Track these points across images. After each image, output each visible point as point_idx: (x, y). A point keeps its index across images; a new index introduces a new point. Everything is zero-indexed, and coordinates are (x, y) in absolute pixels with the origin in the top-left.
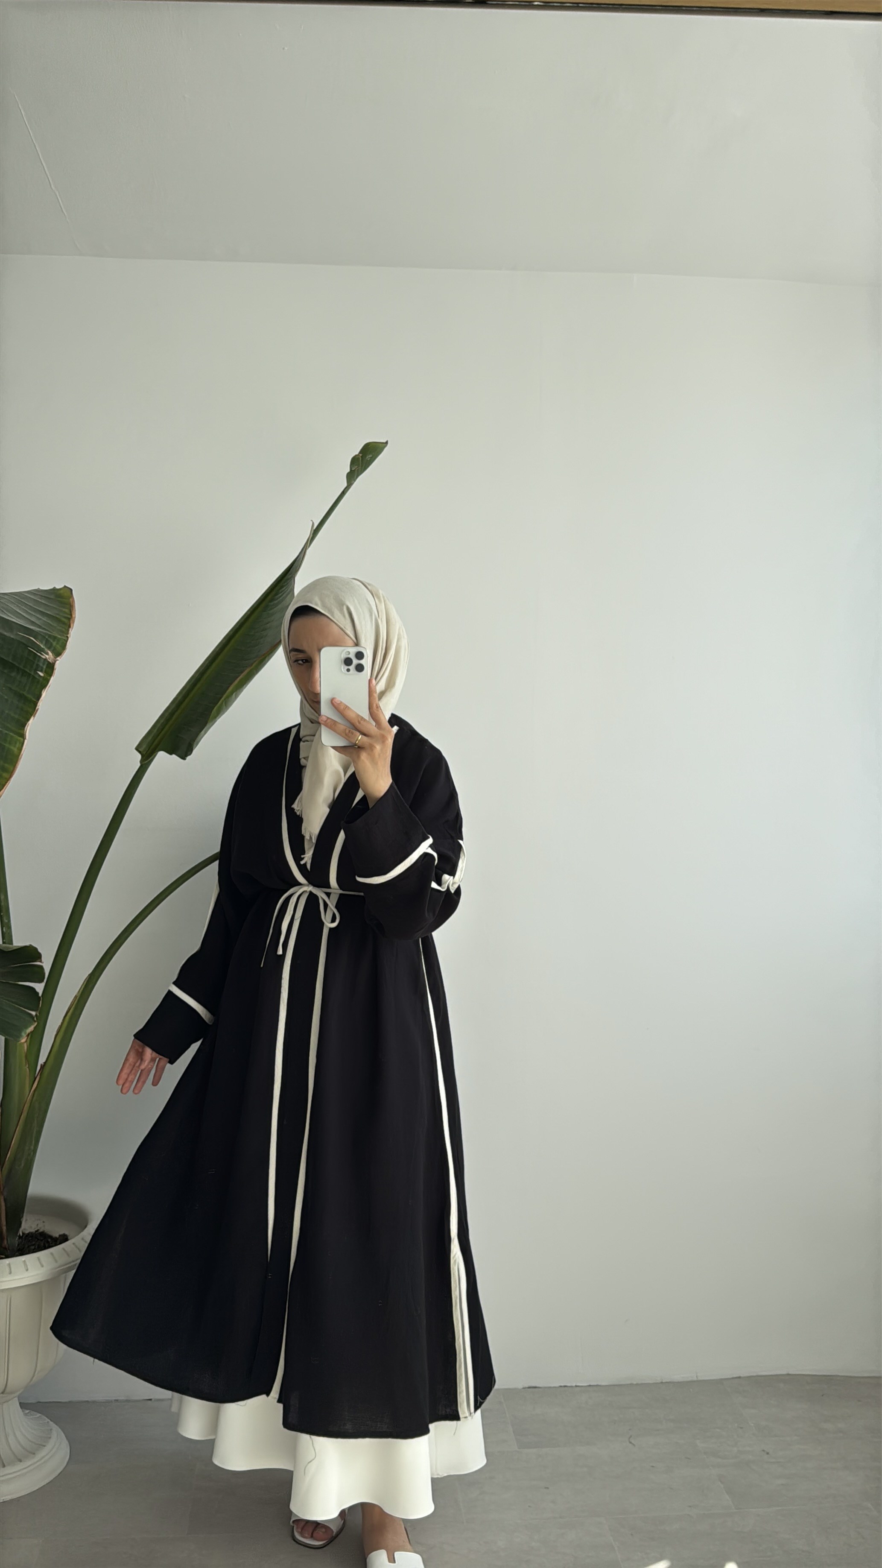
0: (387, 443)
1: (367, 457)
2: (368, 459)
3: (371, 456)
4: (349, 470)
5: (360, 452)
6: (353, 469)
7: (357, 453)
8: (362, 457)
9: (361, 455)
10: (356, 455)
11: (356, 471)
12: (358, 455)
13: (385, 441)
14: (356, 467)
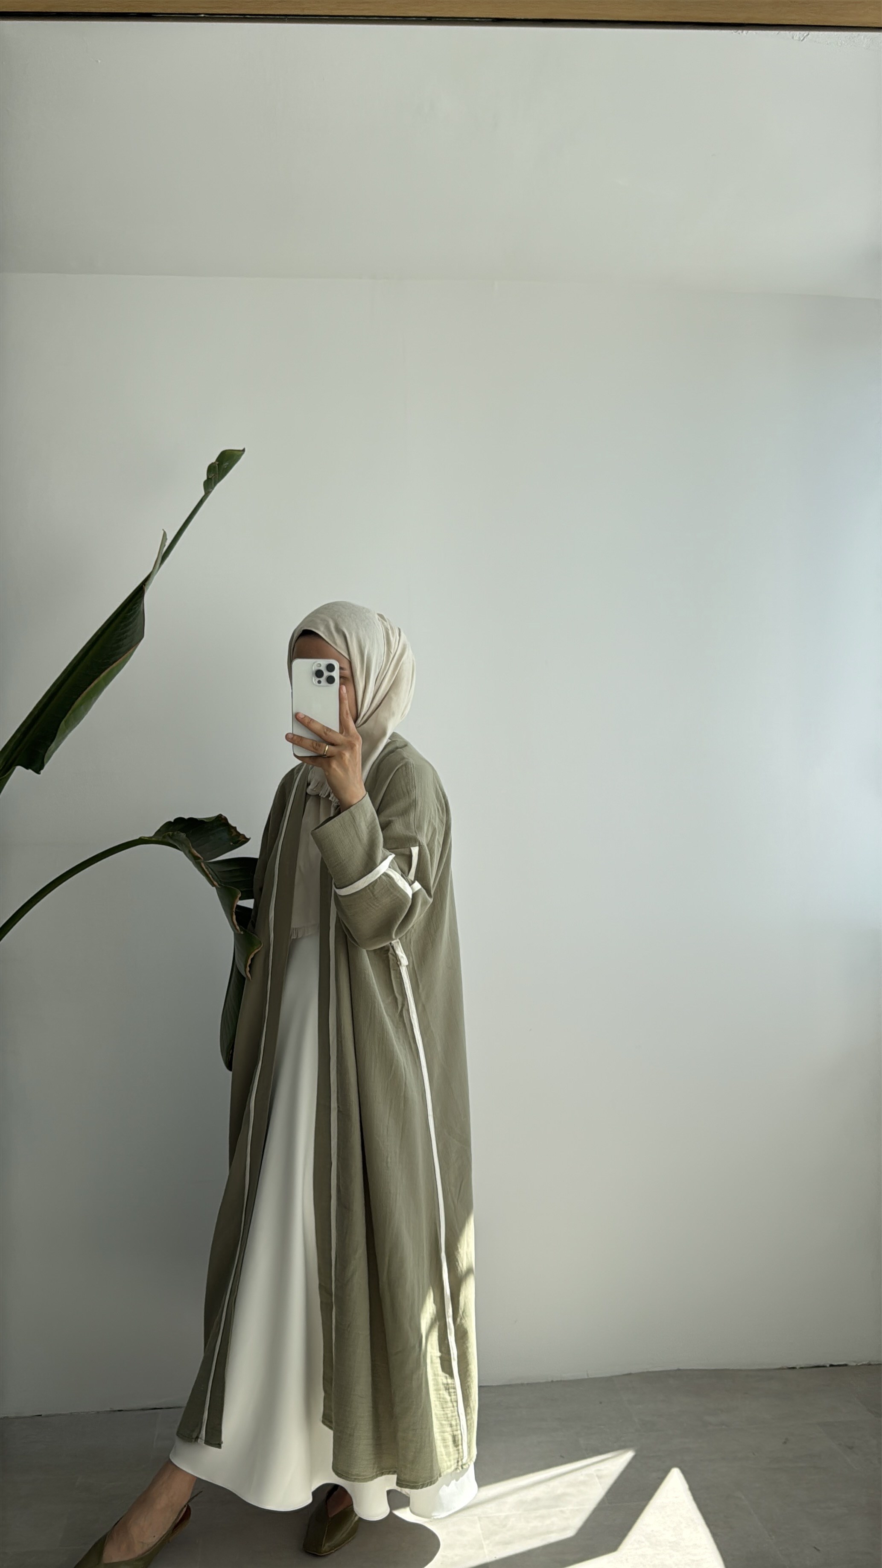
0: (244, 450)
1: (224, 465)
2: (225, 467)
3: (228, 464)
4: (205, 478)
5: (217, 460)
6: (210, 477)
7: (214, 460)
8: (218, 464)
9: (217, 463)
10: (212, 464)
11: (213, 481)
12: (215, 463)
13: (241, 449)
14: (213, 475)
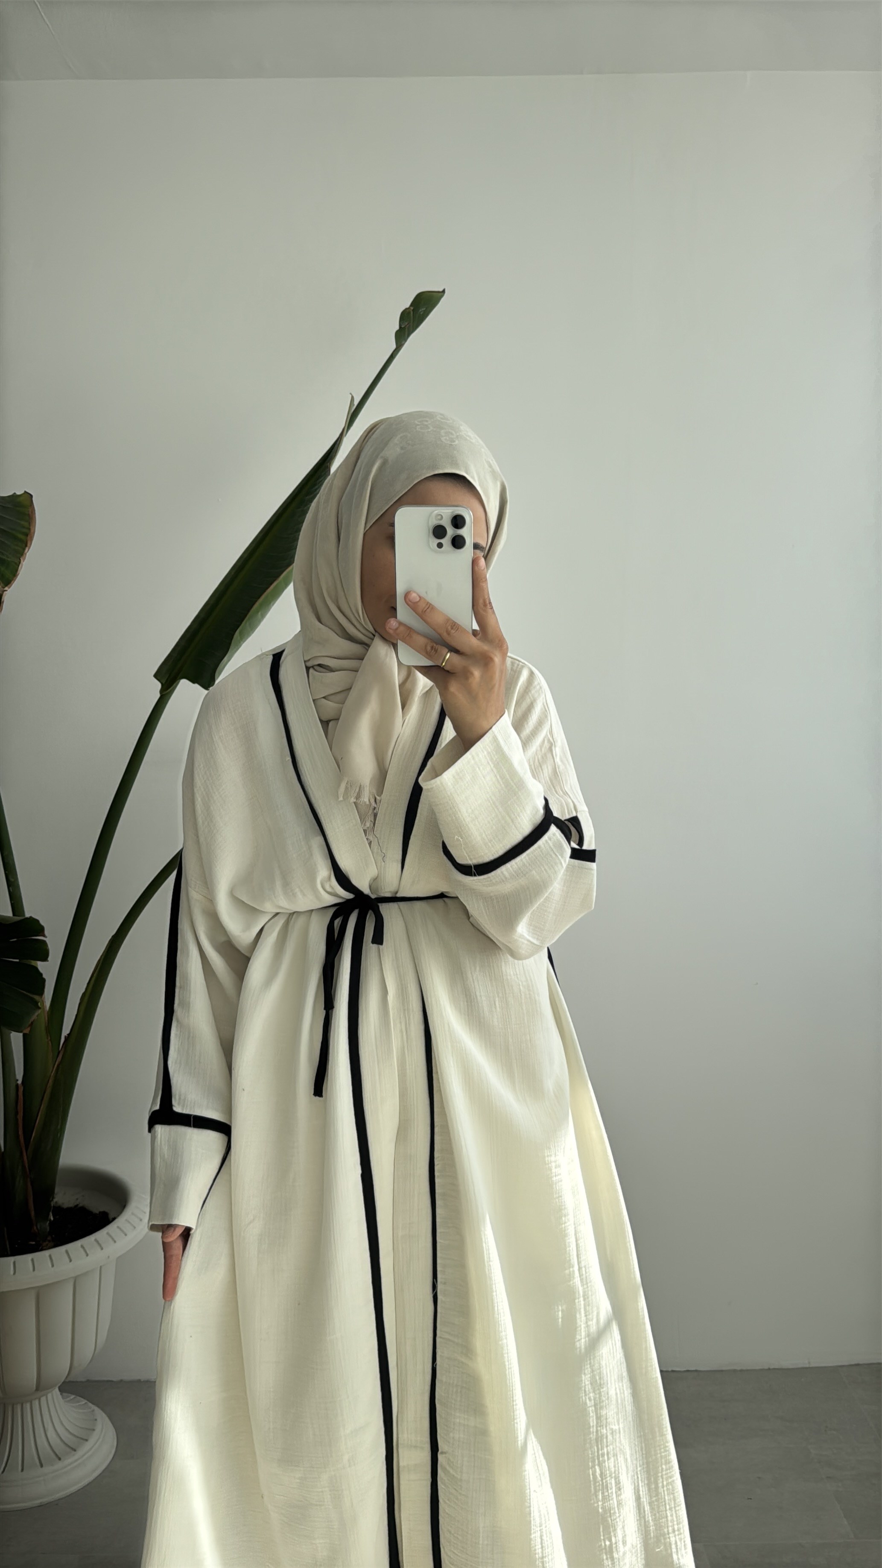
0: (444, 291)
1: (420, 310)
2: (422, 313)
3: (424, 309)
4: (397, 328)
5: (412, 305)
6: (403, 326)
7: (408, 305)
9: (412, 308)
10: (406, 309)
11: (406, 328)
12: (409, 308)
13: (441, 290)
14: (407, 323)
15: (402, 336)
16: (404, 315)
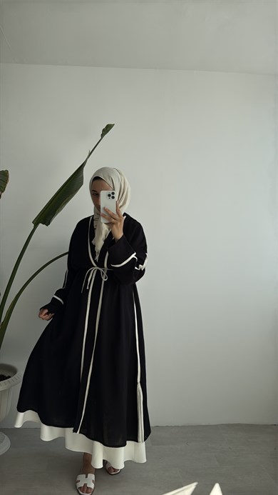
3: (109, 129)
6: (103, 133)
9: (106, 128)
13: (113, 124)
15: (103, 135)
16: (103, 130)
